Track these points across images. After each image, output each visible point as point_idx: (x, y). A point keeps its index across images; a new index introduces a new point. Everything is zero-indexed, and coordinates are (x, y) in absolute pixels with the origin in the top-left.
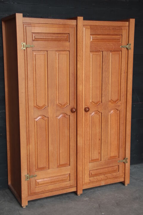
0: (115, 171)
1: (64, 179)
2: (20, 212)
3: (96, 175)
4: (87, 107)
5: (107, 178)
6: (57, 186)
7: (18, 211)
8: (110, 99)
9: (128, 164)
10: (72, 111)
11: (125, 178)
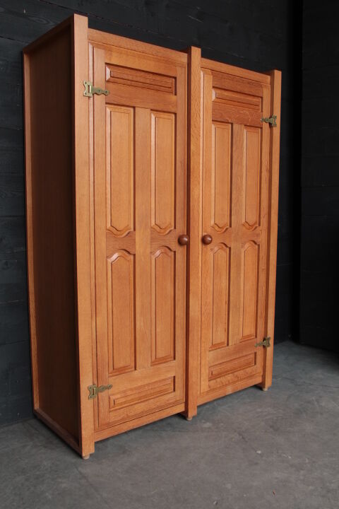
0: (248, 365)
1: (165, 388)
2: (80, 469)
3: (220, 375)
4: (206, 234)
5: (236, 379)
6: (152, 404)
7: (77, 468)
8: (244, 221)
9: (270, 350)
10: (180, 242)
11: (264, 377)
